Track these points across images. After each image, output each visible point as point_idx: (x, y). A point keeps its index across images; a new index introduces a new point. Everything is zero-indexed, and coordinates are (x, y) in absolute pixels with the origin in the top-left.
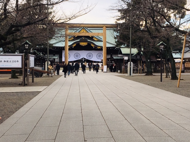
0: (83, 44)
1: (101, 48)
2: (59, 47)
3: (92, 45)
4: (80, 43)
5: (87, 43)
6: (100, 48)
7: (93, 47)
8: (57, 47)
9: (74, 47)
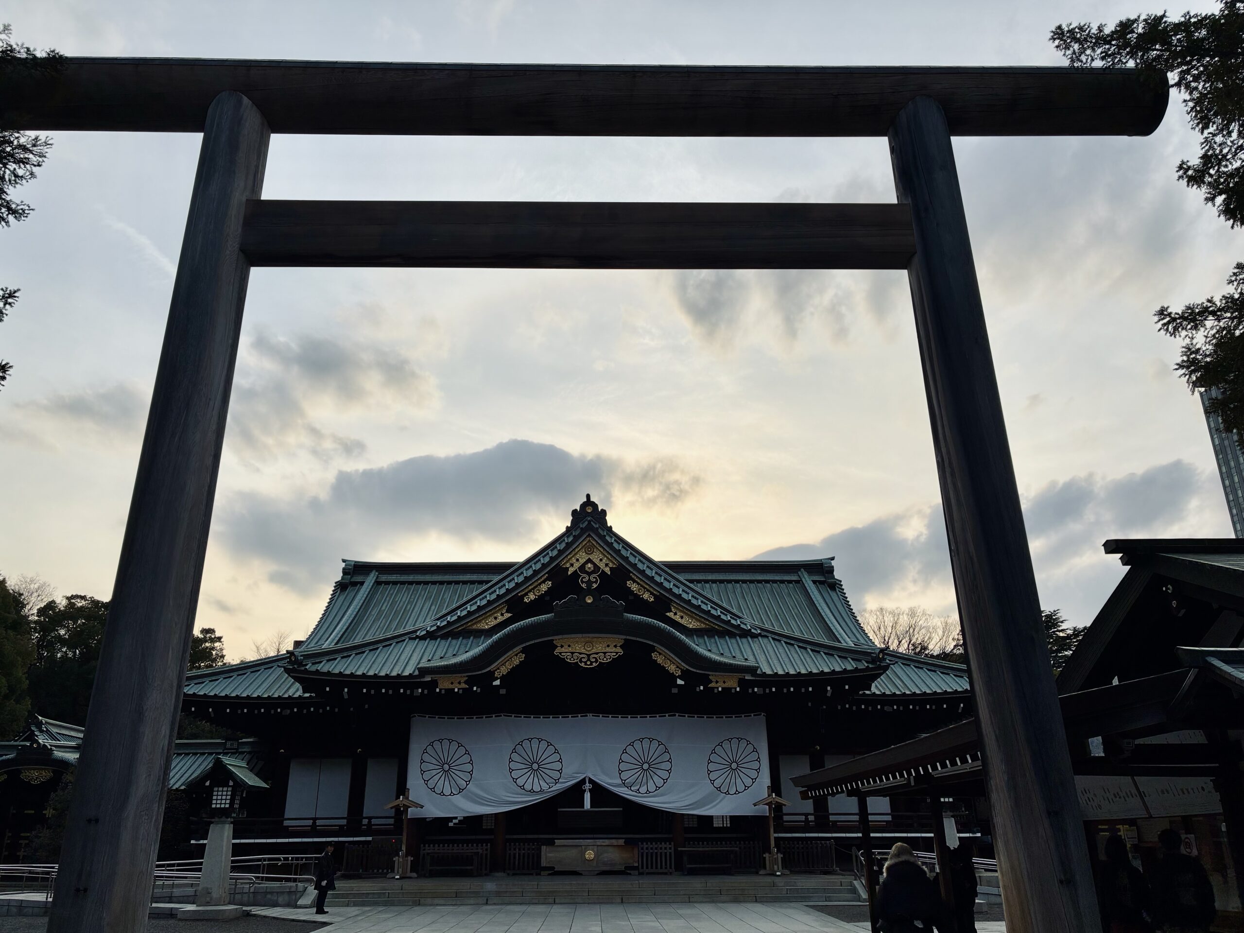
0: (589, 650)
1: (742, 682)
2: (375, 682)
3: (660, 660)
4: (557, 640)
5: (620, 639)
6: (732, 683)
7: (674, 678)
8: (357, 682)
9: (503, 678)
